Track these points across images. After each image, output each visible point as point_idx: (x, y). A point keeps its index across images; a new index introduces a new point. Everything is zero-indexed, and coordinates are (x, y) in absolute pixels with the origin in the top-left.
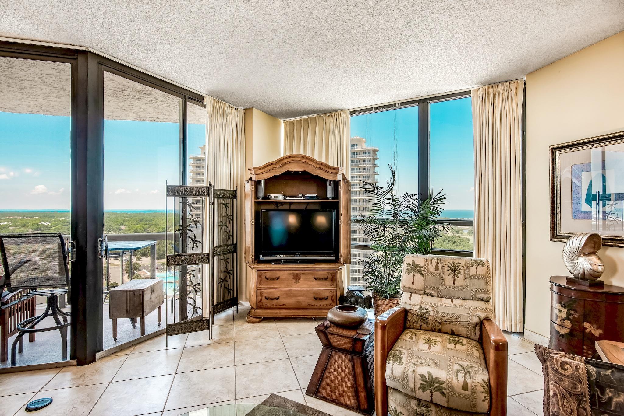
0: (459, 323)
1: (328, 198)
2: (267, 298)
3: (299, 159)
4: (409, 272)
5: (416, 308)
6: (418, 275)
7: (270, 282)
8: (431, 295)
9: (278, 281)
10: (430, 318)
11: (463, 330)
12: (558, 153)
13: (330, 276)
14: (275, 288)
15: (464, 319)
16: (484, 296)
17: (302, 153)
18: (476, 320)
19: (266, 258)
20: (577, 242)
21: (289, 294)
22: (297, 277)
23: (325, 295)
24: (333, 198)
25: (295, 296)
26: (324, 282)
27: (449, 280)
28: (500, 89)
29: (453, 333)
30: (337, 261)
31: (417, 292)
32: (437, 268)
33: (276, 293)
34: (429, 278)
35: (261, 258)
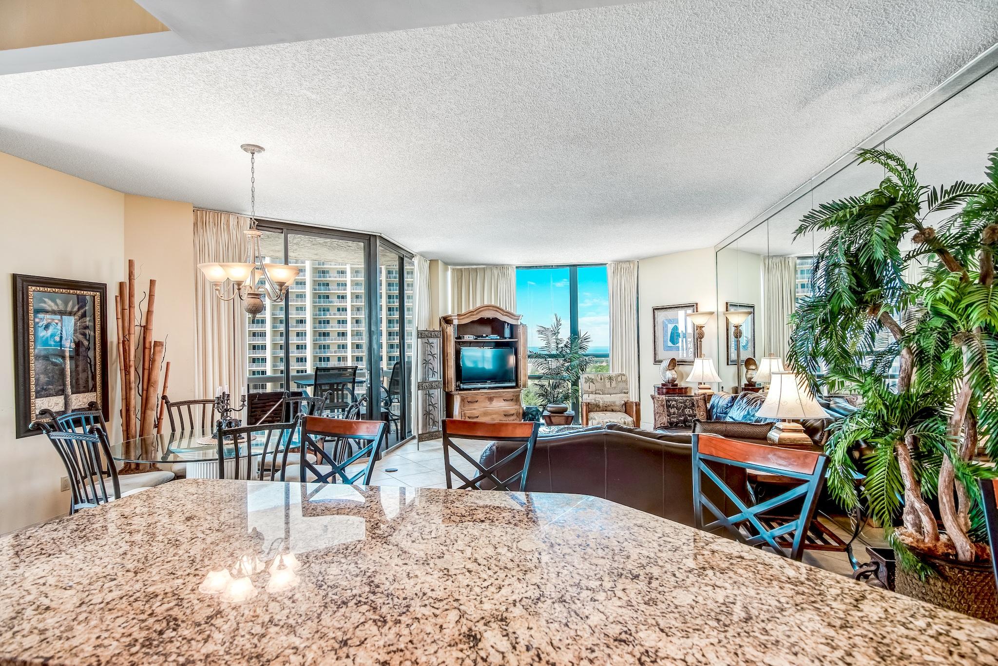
0: (615, 405)
1: (506, 338)
2: (469, 418)
3: (491, 308)
4: (586, 382)
5: (593, 401)
6: (591, 384)
7: (471, 404)
8: (599, 394)
9: (476, 404)
10: (601, 405)
11: (617, 408)
12: (656, 312)
13: (514, 398)
14: (474, 409)
15: (617, 403)
16: (626, 391)
17: (493, 303)
18: (623, 402)
19: (465, 387)
20: (666, 363)
21: (485, 414)
22: (491, 399)
23: (512, 412)
24: (510, 338)
25: (491, 414)
26: (511, 403)
27: (608, 385)
28: (624, 266)
29: (613, 411)
30: (517, 386)
31: (592, 393)
32: (601, 379)
33: (476, 413)
34: (597, 384)
35: (462, 386)
